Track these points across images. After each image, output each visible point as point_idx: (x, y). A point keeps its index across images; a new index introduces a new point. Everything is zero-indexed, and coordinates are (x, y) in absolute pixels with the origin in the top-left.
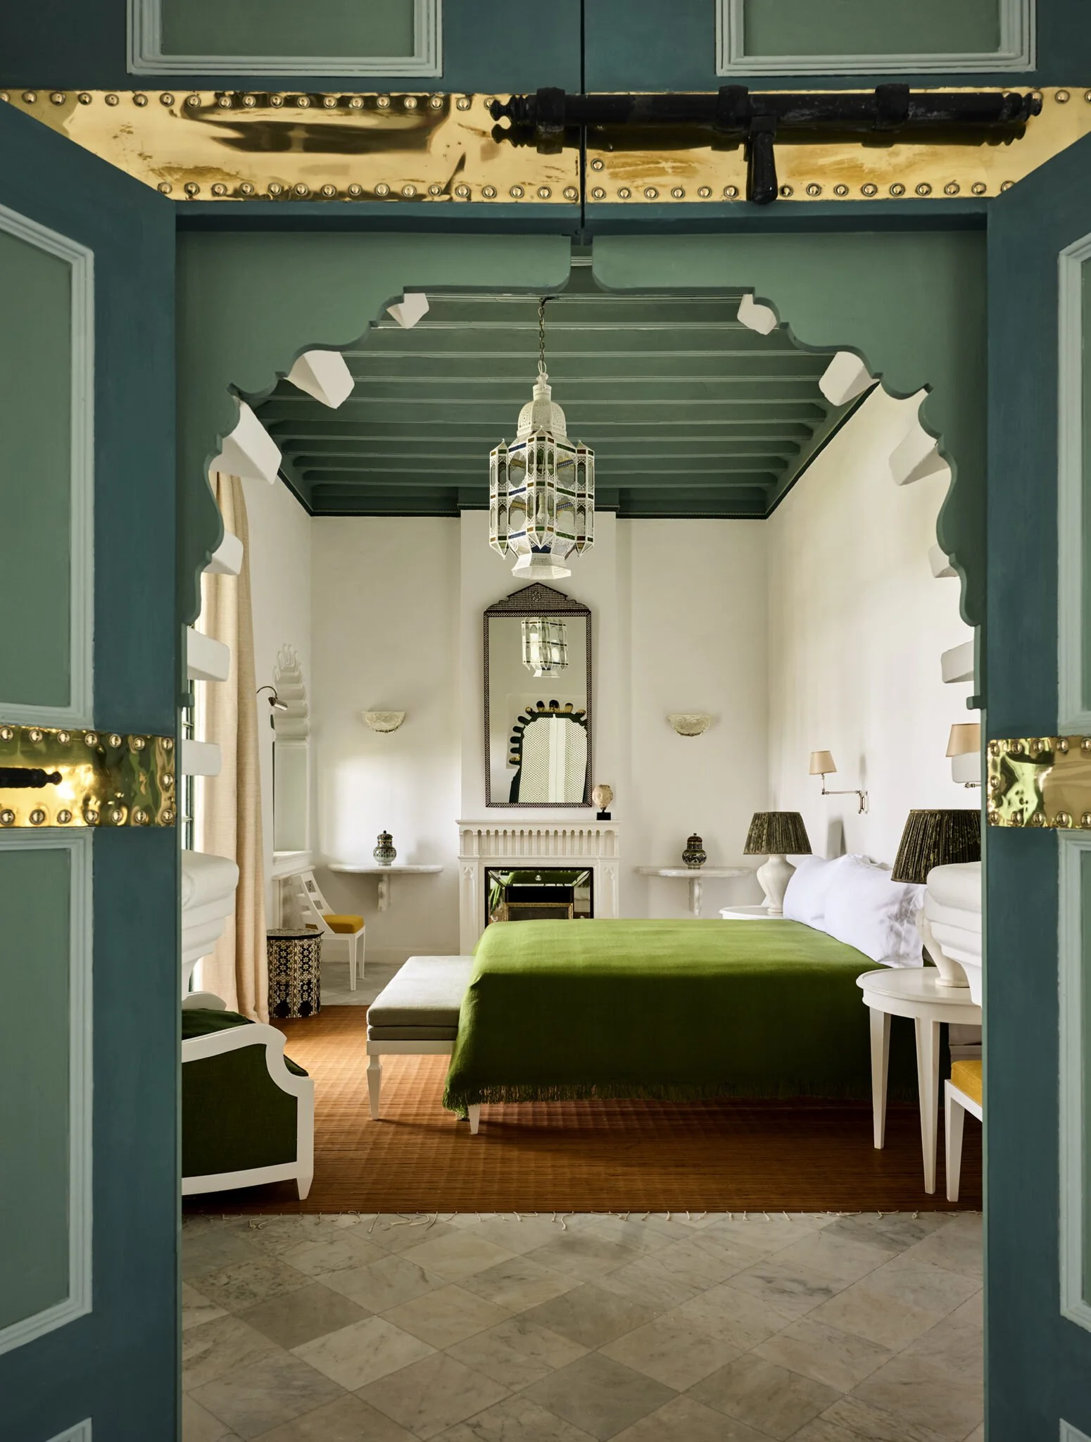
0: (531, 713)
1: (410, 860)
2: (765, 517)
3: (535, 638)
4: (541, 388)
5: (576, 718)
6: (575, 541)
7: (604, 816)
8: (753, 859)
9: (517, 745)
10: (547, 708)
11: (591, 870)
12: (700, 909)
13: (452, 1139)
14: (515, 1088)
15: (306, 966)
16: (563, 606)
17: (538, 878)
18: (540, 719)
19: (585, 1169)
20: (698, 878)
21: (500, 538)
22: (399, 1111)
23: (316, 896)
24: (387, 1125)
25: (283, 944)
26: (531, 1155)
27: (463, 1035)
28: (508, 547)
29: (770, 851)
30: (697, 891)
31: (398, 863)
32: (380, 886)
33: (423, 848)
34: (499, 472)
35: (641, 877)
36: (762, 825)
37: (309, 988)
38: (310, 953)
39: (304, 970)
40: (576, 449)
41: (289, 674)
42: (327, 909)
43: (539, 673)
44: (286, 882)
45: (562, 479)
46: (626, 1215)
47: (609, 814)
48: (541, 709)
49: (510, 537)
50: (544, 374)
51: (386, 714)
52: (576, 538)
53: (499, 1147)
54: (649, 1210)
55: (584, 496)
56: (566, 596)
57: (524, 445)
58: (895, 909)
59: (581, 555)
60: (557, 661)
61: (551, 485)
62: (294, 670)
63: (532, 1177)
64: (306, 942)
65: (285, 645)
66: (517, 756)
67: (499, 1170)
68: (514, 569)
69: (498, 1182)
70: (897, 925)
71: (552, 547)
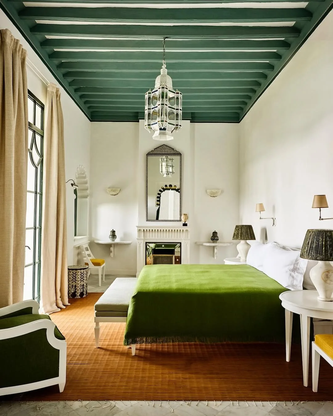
0: (163, 189)
1: (121, 239)
2: (239, 122)
3: (164, 164)
4: (164, 70)
5: (177, 190)
6: (175, 126)
7: (185, 225)
8: (235, 241)
9: (159, 199)
10: (168, 187)
11: (181, 243)
12: (217, 257)
13: (124, 358)
14: (149, 338)
15: (82, 279)
16: (172, 152)
17: (163, 246)
18: (166, 191)
19: (174, 375)
20: (216, 246)
21: (148, 125)
22: (107, 343)
23: (89, 252)
24: (101, 350)
25: (74, 271)
26: (154, 367)
27: (129, 316)
28: (151, 129)
29: (241, 239)
30: (216, 251)
31: (117, 240)
32: (111, 248)
33: (126, 235)
34: (148, 101)
35: (197, 245)
36: (238, 229)
37: (83, 287)
38: (84, 274)
39: (81, 281)
40: (176, 92)
41: (81, 176)
42: (92, 257)
43: (165, 176)
44: (79, 248)
45: (170, 103)
46: (189, 402)
47: (187, 224)
48: (166, 187)
49: (152, 125)
50: (165, 65)
51: (114, 189)
52: (175, 125)
53: (142, 363)
54: (199, 399)
55: (178, 109)
56: (173, 149)
57: (157, 91)
58: (292, 267)
59: (177, 131)
60: (171, 172)
61: (166, 105)
62: (83, 174)
63: (153, 380)
64: (82, 271)
65: (80, 165)
66: (159, 203)
67: (140, 375)
68: (153, 136)
69: (140, 383)
70: (293, 273)
71: (167, 128)
